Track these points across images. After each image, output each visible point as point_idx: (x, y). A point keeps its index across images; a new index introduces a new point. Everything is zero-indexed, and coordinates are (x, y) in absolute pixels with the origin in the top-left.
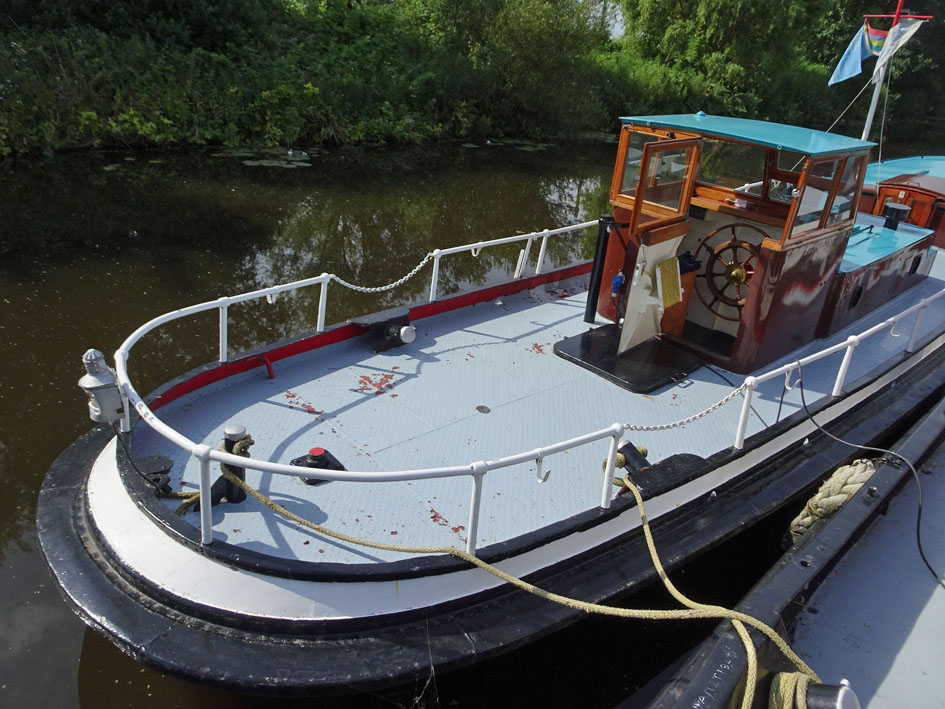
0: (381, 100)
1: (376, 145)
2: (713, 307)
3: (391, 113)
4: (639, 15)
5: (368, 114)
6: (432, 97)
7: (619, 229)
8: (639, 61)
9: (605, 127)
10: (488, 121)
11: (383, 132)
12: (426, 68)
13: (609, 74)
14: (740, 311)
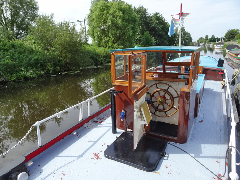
0: (21, 66)
1: (21, 80)
2: (155, 114)
3: (25, 70)
4: (95, 37)
5: (17, 71)
6: (39, 63)
7: (118, 94)
8: (97, 48)
9: (93, 64)
10: (59, 68)
11: (23, 76)
12: (36, 55)
13: (91, 51)
14: (166, 113)
